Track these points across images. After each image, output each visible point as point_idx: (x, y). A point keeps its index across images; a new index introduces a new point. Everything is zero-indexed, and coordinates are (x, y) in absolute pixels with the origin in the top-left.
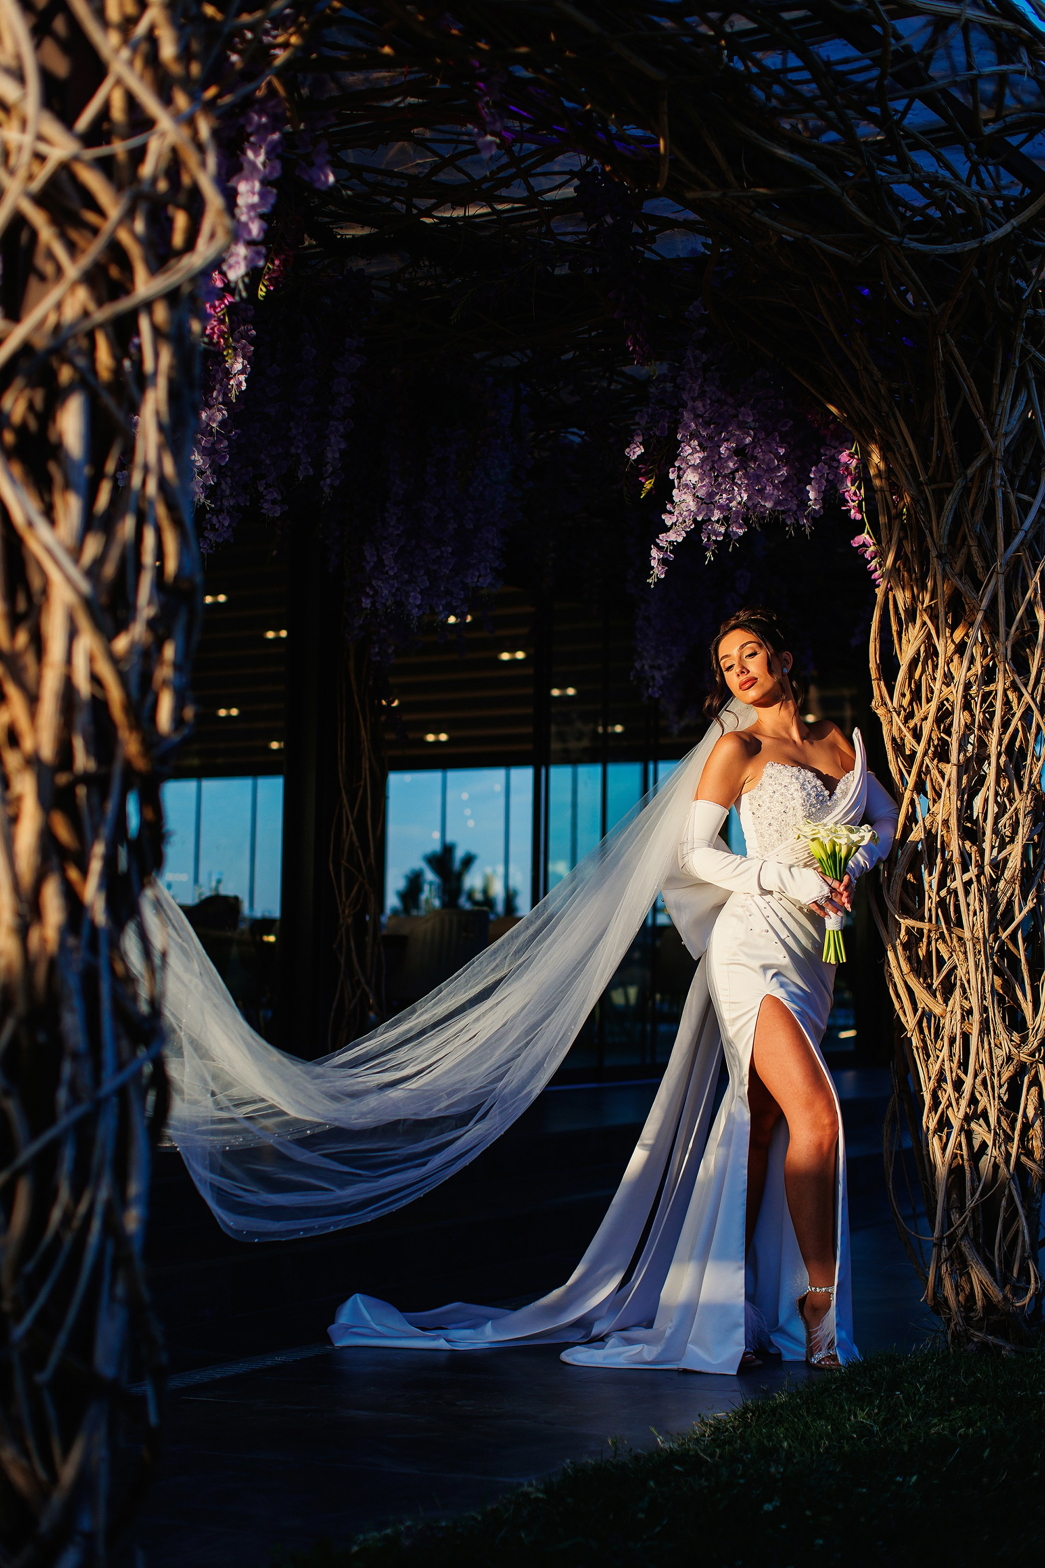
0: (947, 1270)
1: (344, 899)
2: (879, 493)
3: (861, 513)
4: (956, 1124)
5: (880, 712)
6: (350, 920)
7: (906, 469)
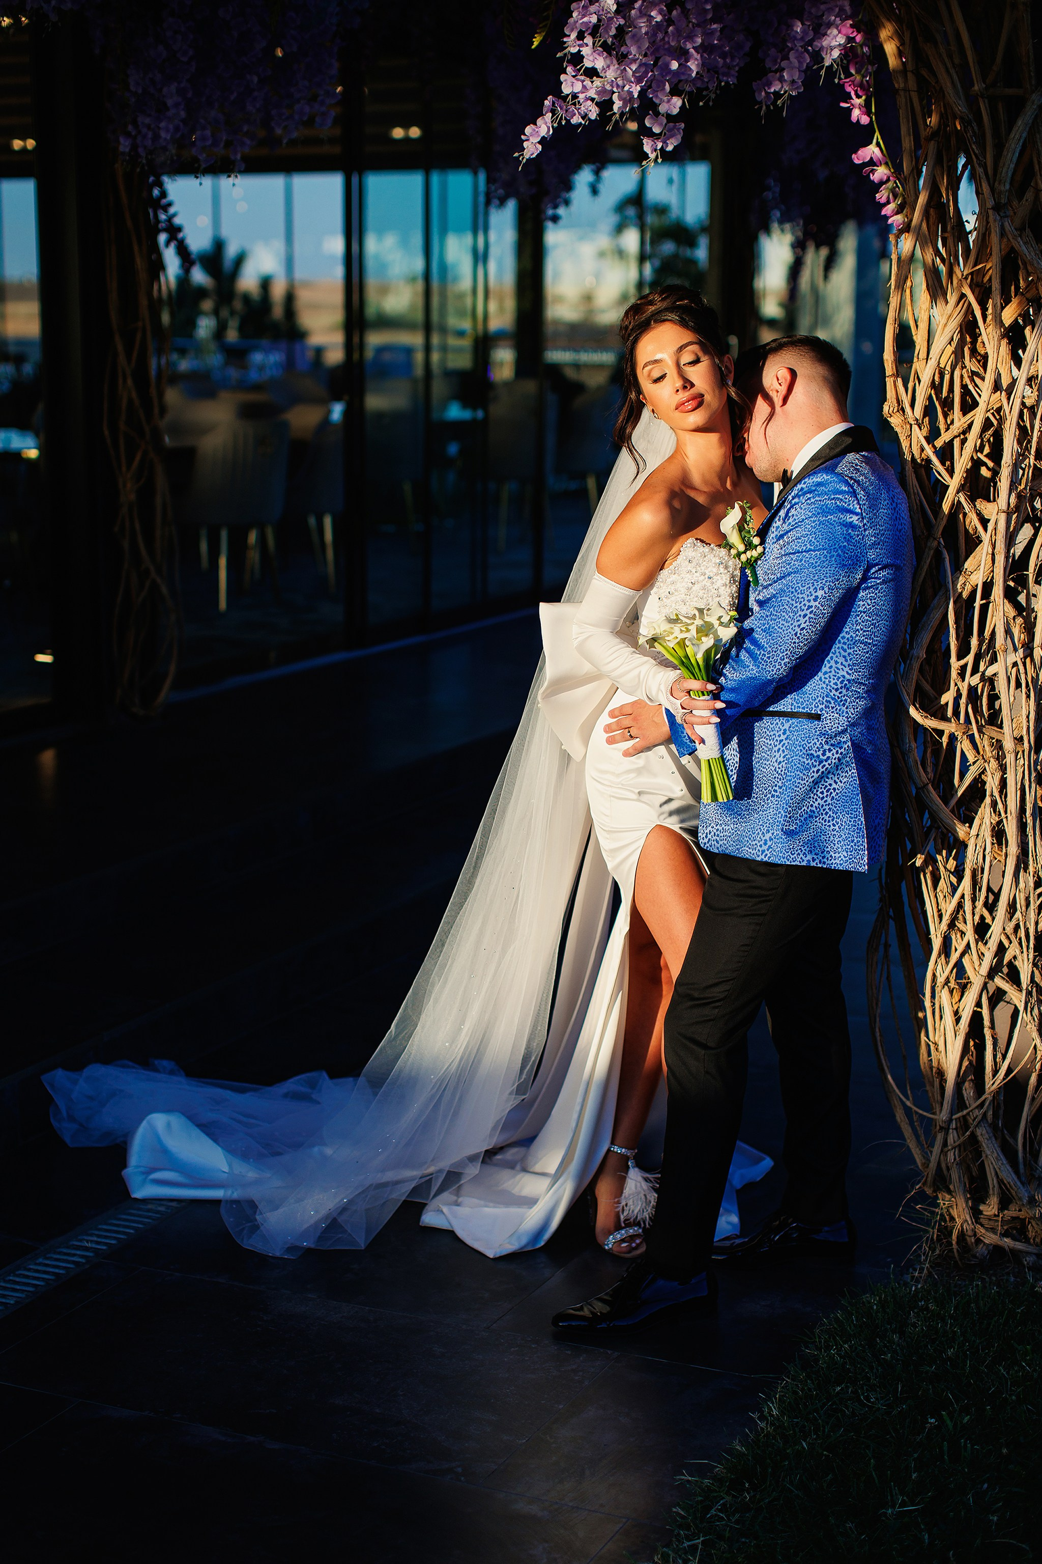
0: (955, 1159)
1: (124, 469)
2: (902, 93)
3: (869, 116)
4: (977, 982)
5: (895, 421)
6: (133, 497)
7: (952, 71)
